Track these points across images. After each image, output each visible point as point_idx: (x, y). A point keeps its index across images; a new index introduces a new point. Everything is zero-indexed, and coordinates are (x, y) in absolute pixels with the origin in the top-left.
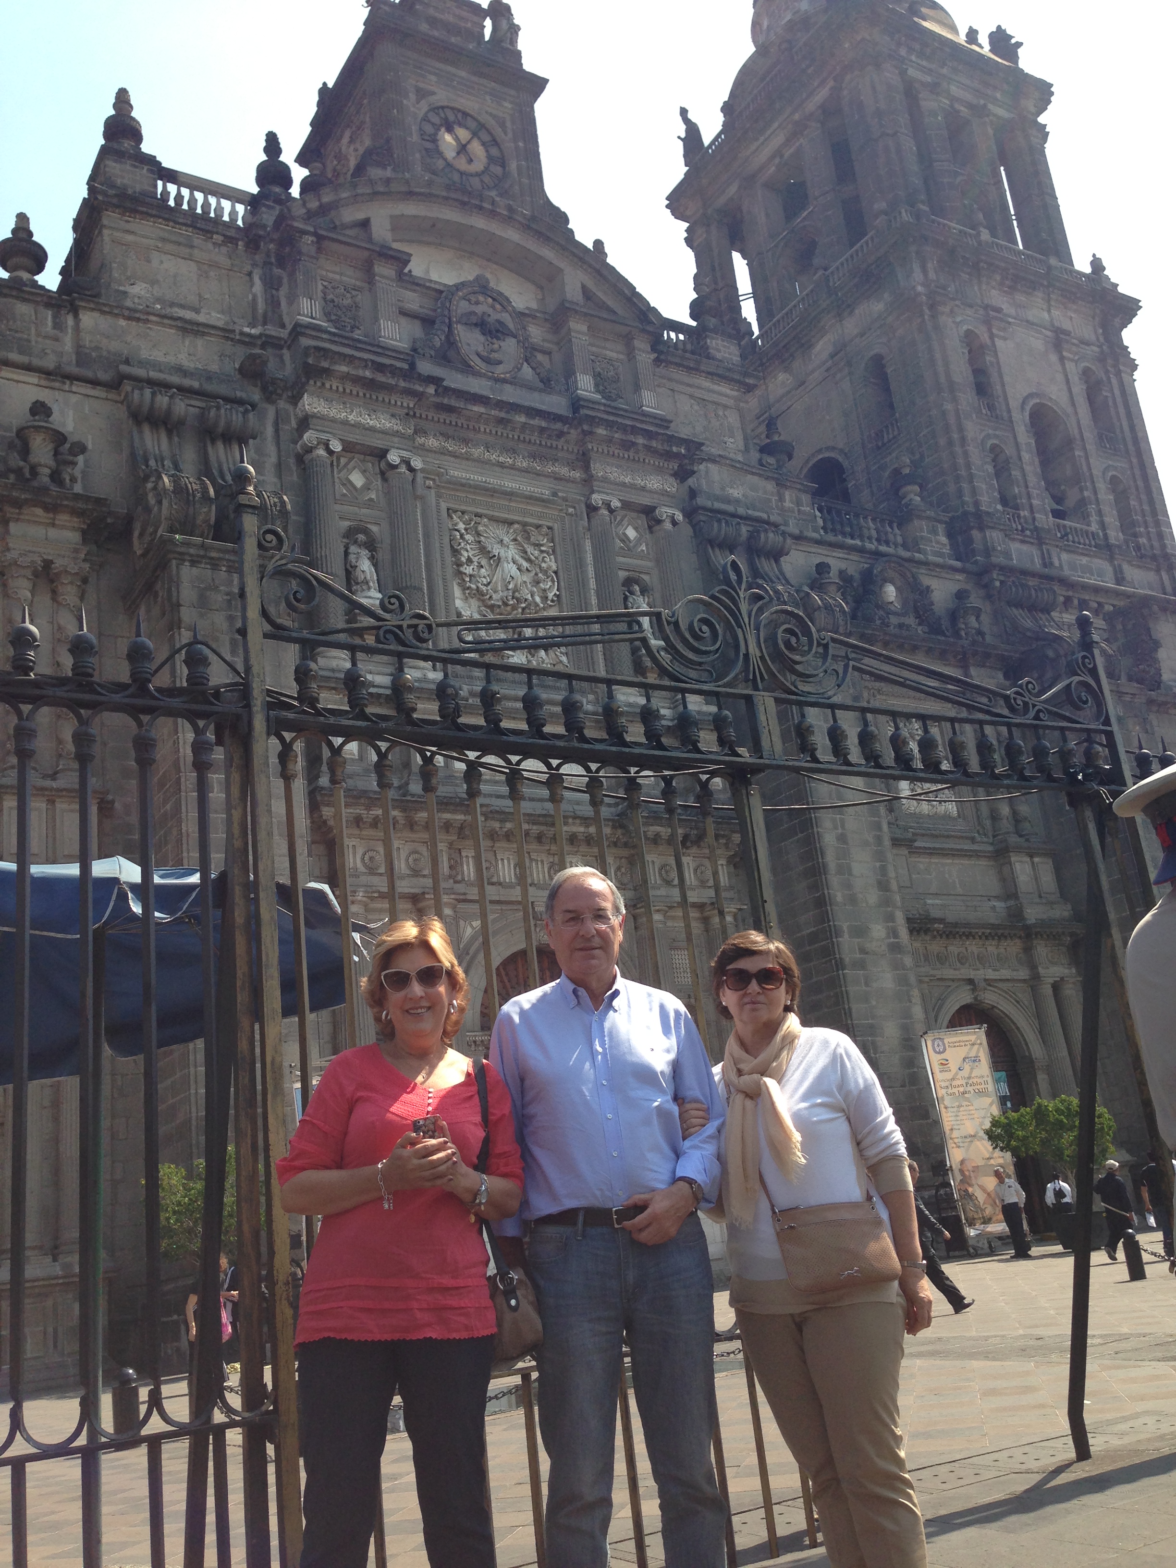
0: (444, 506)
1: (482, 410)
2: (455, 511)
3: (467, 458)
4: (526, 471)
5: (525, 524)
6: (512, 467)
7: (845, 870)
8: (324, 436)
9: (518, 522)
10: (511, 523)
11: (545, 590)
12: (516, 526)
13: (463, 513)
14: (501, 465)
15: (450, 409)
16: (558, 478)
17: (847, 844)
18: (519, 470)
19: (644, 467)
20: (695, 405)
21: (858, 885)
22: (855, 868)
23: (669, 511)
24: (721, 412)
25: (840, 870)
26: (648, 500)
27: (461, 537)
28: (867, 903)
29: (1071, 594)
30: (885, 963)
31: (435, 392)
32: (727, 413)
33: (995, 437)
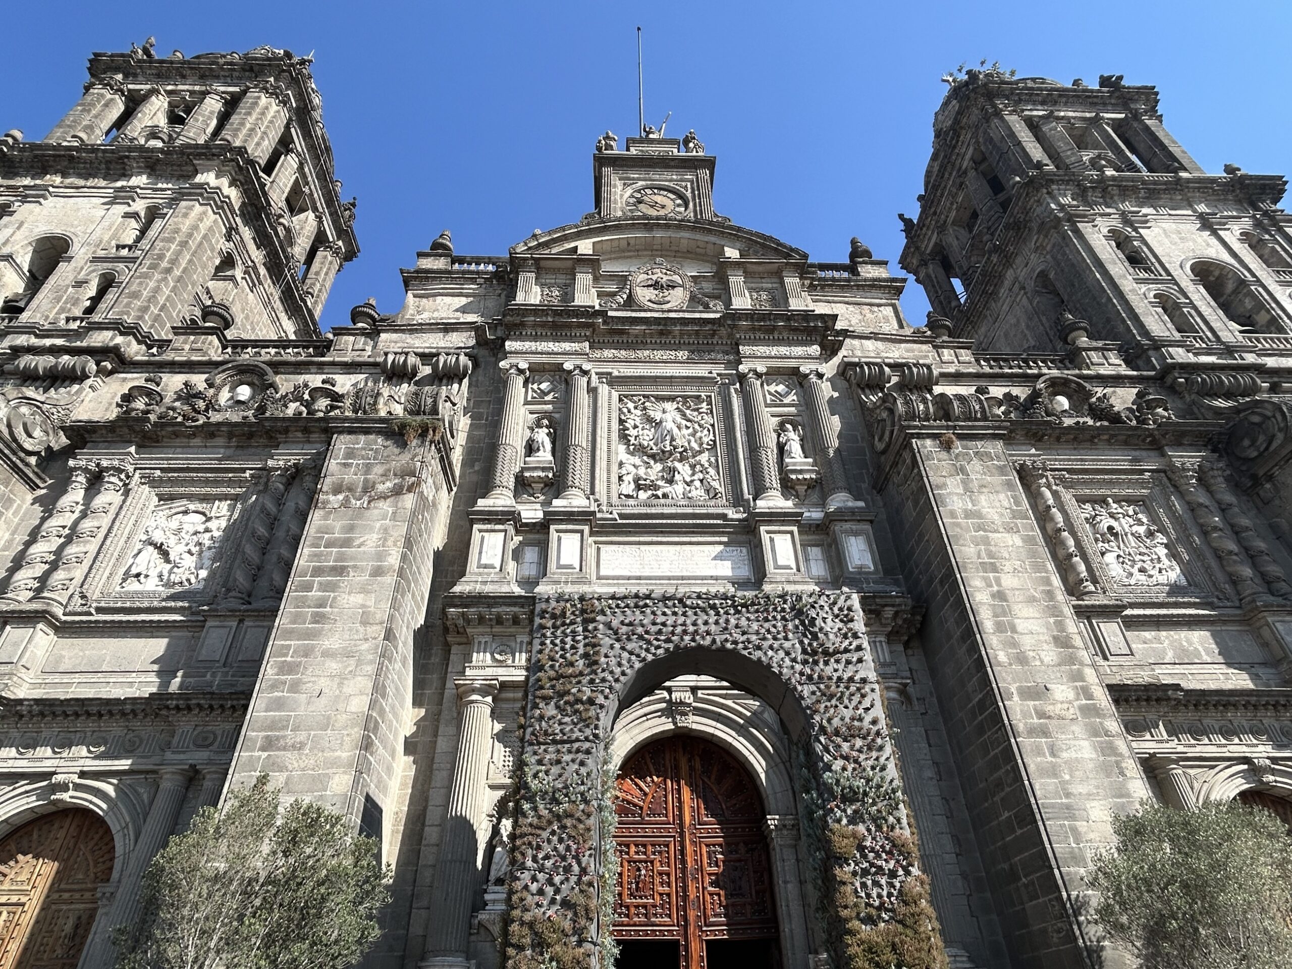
0: (616, 393)
1: (644, 327)
2: (626, 396)
3: (638, 361)
4: (687, 361)
5: (686, 397)
6: (675, 361)
7: (1005, 627)
8: (516, 362)
9: (681, 397)
10: (674, 398)
11: (701, 438)
12: (679, 399)
13: (633, 396)
14: (665, 361)
15: (622, 332)
17: (1006, 601)
18: (681, 362)
19: (789, 343)
20: (851, 308)
21: (1027, 642)
22: (1021, 626)
23: (814, 367)
24: (876, 309)
25: (1000, 628)
26: (792, 363)
27: (629, 411)
28: (1042, 662)
29: (1276, 379)
30: (1077, 729)
31: (605, 323)
32: (882, 308)
33: (1158, 289)
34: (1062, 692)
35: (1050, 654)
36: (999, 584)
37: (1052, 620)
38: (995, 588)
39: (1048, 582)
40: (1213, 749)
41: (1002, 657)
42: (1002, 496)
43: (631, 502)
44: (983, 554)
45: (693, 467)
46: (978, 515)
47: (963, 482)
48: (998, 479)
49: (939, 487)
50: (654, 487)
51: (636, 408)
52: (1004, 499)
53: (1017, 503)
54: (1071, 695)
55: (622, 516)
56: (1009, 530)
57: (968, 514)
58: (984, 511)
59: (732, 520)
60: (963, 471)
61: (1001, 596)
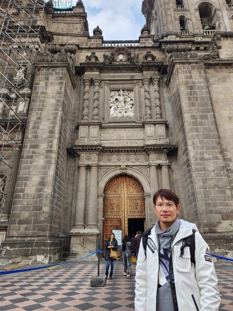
7: (36, 128)
20: (65, 25)
21: (40, 132)
22: (41, 127)
24: (74, 25)
25: (34, 128)
28: (42, 137)
29: (199, 46)
30: (42, 157)
32: (77, 25)
33: (182, 13)
34: (44, 146)
35: (46, 135)
36: (41, 114)
37: (52, 125)
38: (39, 116)
39: (57, 114)
40: (112, 163)
41: (30, 136)
42: (57, 87)
44: (41, 105)
46: (45, 93)
47: (46, 83)
48: (58, 82)
49: (37, 84)
52: (57, 88)
53: (60, 89)
54: (46, 147)
56: (53, 97)
57: (42, 93)
58: (48, 92)
60: (48, 79)
61: (39, 118)
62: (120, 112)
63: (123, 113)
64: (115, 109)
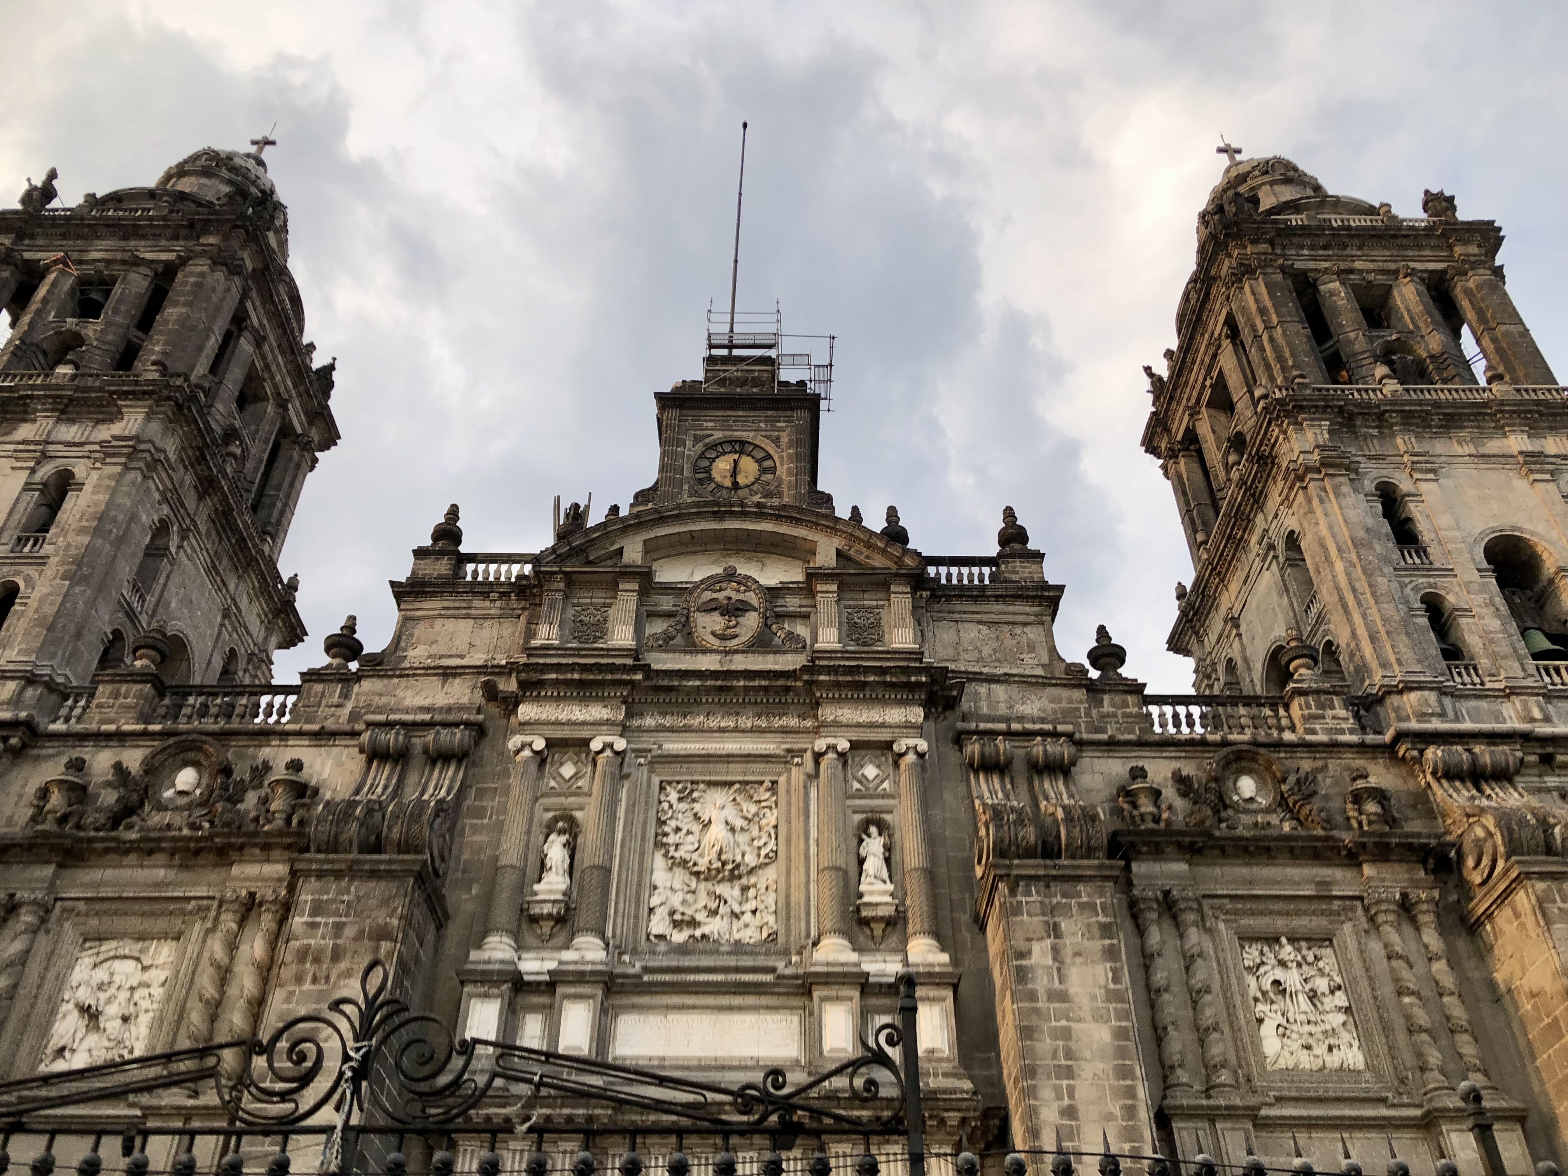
0: (656, 780)
1: (698, 683)
2: (670, 783)
3: (687, 729)
4: (751, 731)
5: (747, 783)
6: (736, 730)
8: (528, 739)
9: (740, 782)
10: (730, 784)
11: (759, 848)
12: (737, 786)
13: (678, 782)
14: (722, 730)
15: (669, 689)
16: (785, 731)
17: (1076, 1119)
18: (743, 731)
19: (885, 702)
20: (984, 630)
23: (912, 742)
24: (1018, 630)
26: (883, 735)
27: (671, 806)
29: (1550, 750)
31: (647, 677)
32: (1027, 630)
33: (1430, 586)
36: (1071, 1096)
37: (1126, 1147)
38: (1066, 1102)
39: (1131, 1093)
42: (1099, 969)
43: (662, 947)
44: (1061, 1053)
45: (745, 889)
46: (1063, 997)
47: (1055, 950)
48: (1097, 945)
50: (693, 923)
51: (680, 800)
52: (1101, 972)
53: (1116, 979)
55: (647, 970)
56: (1099, 1018)
57: (1052, 995)
58: (1072, 991)
59: (784, 977)
60: (1055, 931)
61: (1070, 1112)
62: (1308, 1047)
63: (1320, 1050)
64: (1283, 1032)
